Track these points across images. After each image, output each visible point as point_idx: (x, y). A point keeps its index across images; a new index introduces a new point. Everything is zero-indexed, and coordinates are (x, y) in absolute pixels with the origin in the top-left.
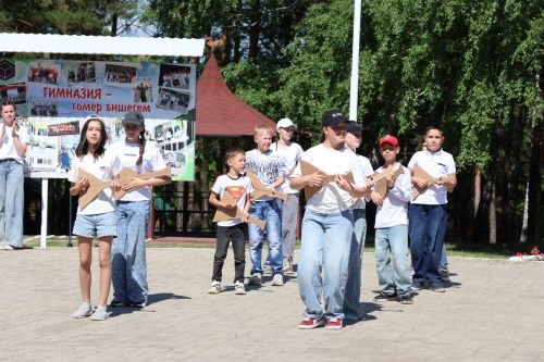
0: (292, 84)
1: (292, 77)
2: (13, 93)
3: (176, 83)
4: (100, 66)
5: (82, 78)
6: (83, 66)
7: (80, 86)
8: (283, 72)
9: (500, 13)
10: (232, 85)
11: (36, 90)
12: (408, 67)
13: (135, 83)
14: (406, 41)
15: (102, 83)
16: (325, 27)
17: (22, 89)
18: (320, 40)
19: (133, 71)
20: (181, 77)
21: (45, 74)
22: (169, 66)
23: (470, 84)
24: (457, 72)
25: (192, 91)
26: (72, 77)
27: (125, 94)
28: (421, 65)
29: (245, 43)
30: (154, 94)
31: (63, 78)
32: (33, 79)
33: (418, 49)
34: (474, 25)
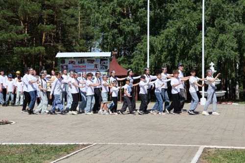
0: (134, 63)
1: (134, 61)
2: (65, 67)
3: (104, 63)
4: (86, 60)
5: (81, 63)
6: (82, 60)
7: (81, 65)
8: (132, 60)
9: (184, 44)
10: (119, 63)
11: (70, 66)
12: (163, 58)
13: (94, 63)
14: (162, 51)
15: (86, 64)
16: (142, 48)
17: (67, 66)
18: (141, 52)
19: (94, 61)
20: (106, 62)
21: (72, 62)
22: (103, 59)
23: (178, 61)
24: (175, 58)
25: (108, 65)
26: (79, 62)
27: (92, 66)
28: (166, 57)
29: (123, 52)
30: (99, 66)
31: (77, 63)
32: (69, 64)
33: (165, 53)
34: (179, 47)
